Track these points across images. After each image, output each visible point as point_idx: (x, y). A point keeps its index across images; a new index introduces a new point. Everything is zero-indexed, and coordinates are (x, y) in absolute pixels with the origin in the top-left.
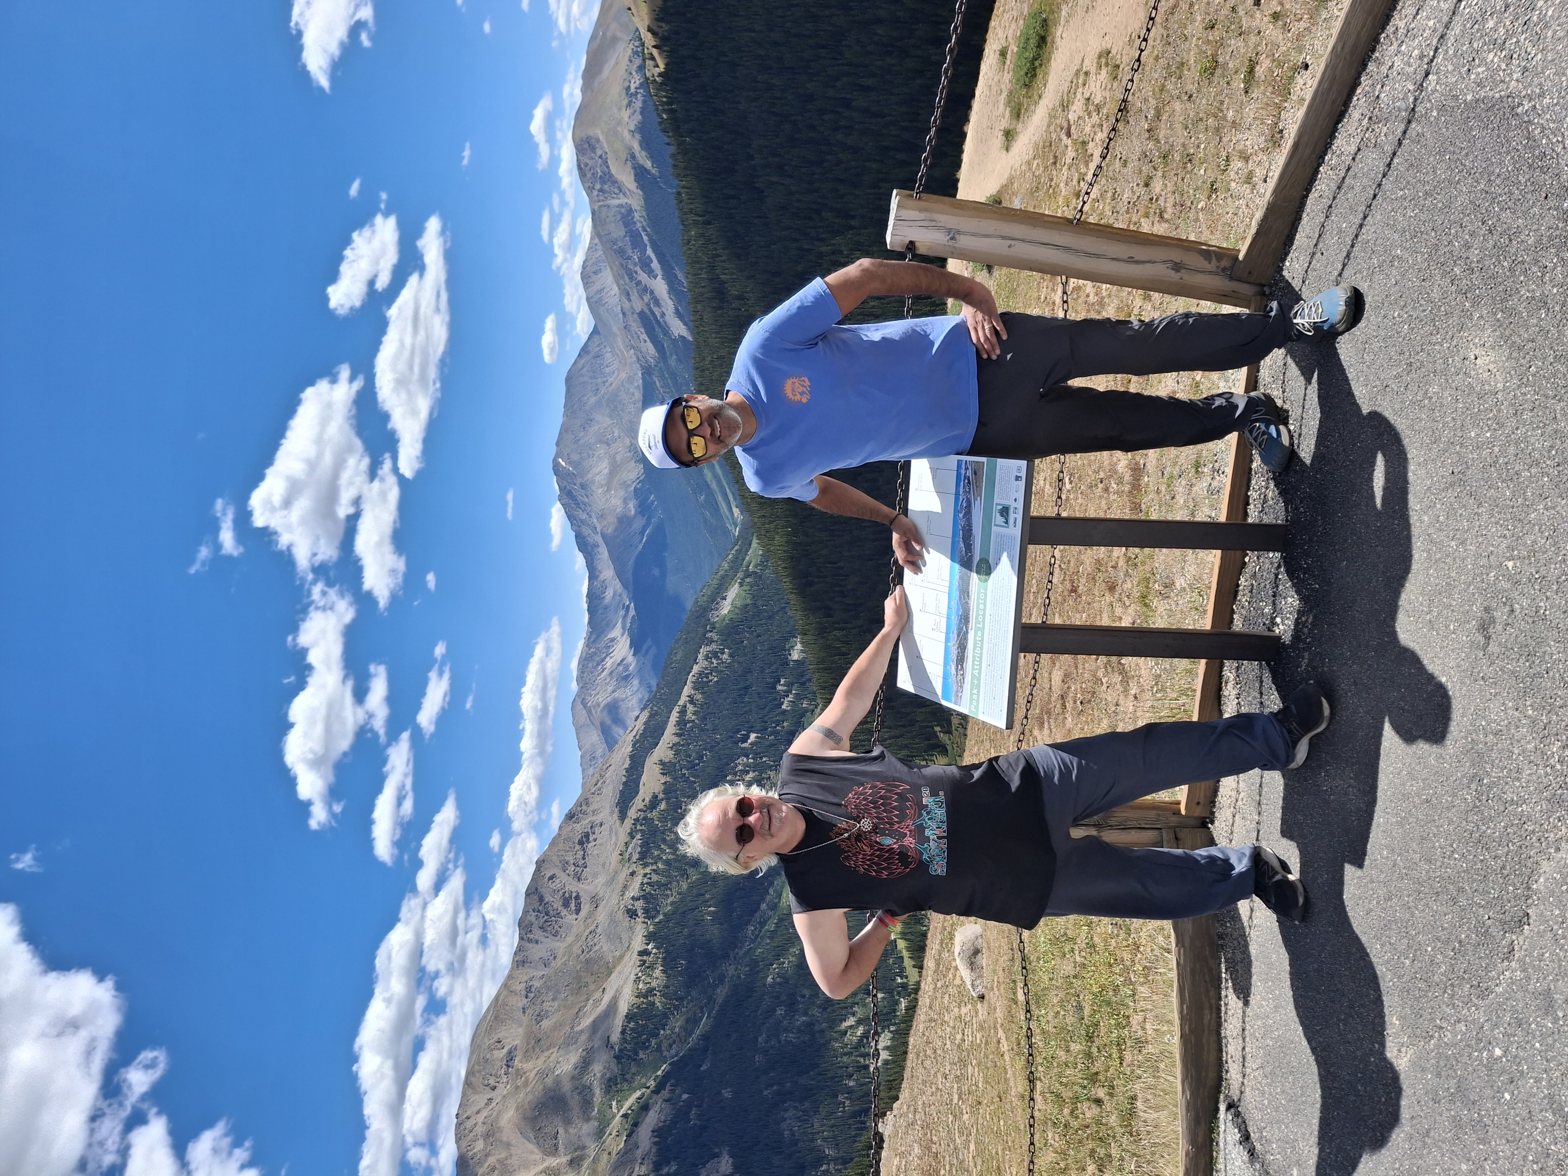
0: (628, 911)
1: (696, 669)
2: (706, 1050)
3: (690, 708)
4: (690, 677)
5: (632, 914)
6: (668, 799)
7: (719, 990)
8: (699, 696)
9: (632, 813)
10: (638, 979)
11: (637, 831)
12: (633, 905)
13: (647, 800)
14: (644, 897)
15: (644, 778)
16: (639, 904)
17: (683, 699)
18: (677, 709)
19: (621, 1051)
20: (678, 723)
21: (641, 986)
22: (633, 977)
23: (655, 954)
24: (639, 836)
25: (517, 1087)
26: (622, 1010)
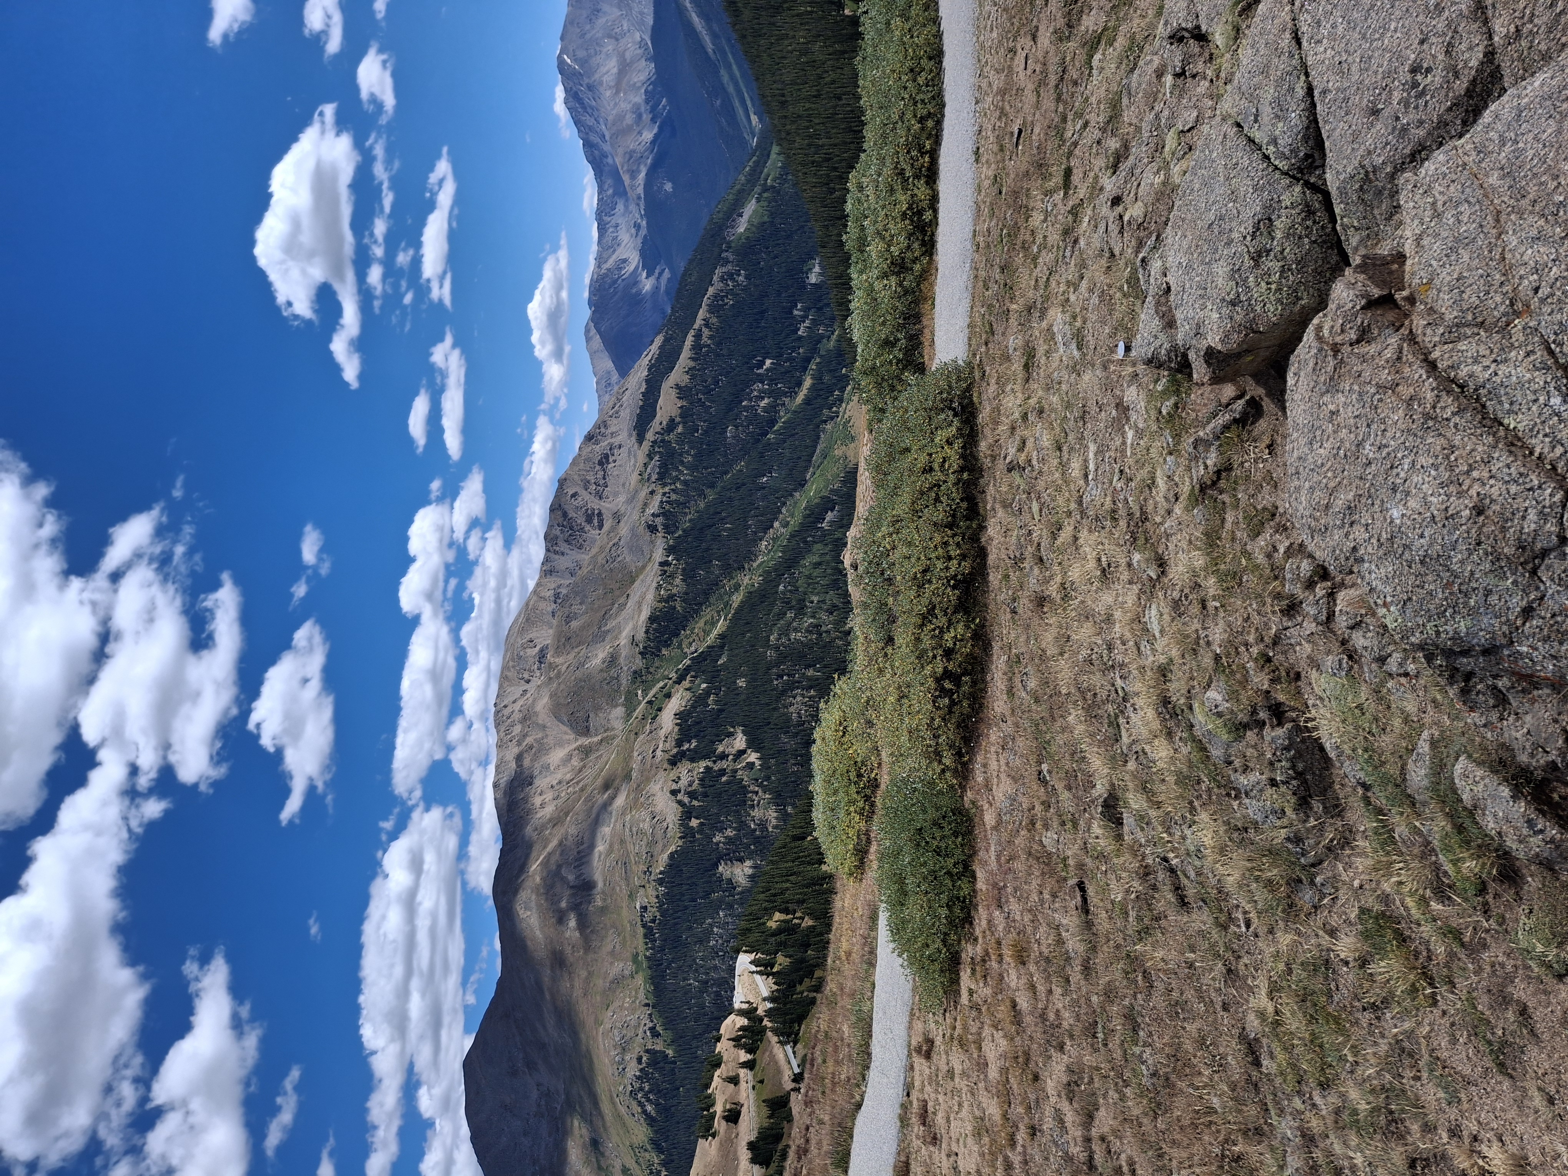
0: (649, 527)
1: (711, 291)
2: (722, 647)
3: (706, 332)
4: (705, 299)
5: (652, 529)
6: (685, 423)
7: (734, 597)
8: (714, 320)
9: (650, 436)
10: (659, 587)
11: (655, 453)
12: (653, 521)
13: (665, 423)
14: (664, 514)
15: (661, 402)
16: (659, 520)
17: (699, 322)
18: (692, 332)
19: (645, 648)
20: (694, 347)
21: (662, 593)
22: (654, 585)
23: (676, 565)
24: (657, 458)
25: (550, 679)
26: (645, 613)
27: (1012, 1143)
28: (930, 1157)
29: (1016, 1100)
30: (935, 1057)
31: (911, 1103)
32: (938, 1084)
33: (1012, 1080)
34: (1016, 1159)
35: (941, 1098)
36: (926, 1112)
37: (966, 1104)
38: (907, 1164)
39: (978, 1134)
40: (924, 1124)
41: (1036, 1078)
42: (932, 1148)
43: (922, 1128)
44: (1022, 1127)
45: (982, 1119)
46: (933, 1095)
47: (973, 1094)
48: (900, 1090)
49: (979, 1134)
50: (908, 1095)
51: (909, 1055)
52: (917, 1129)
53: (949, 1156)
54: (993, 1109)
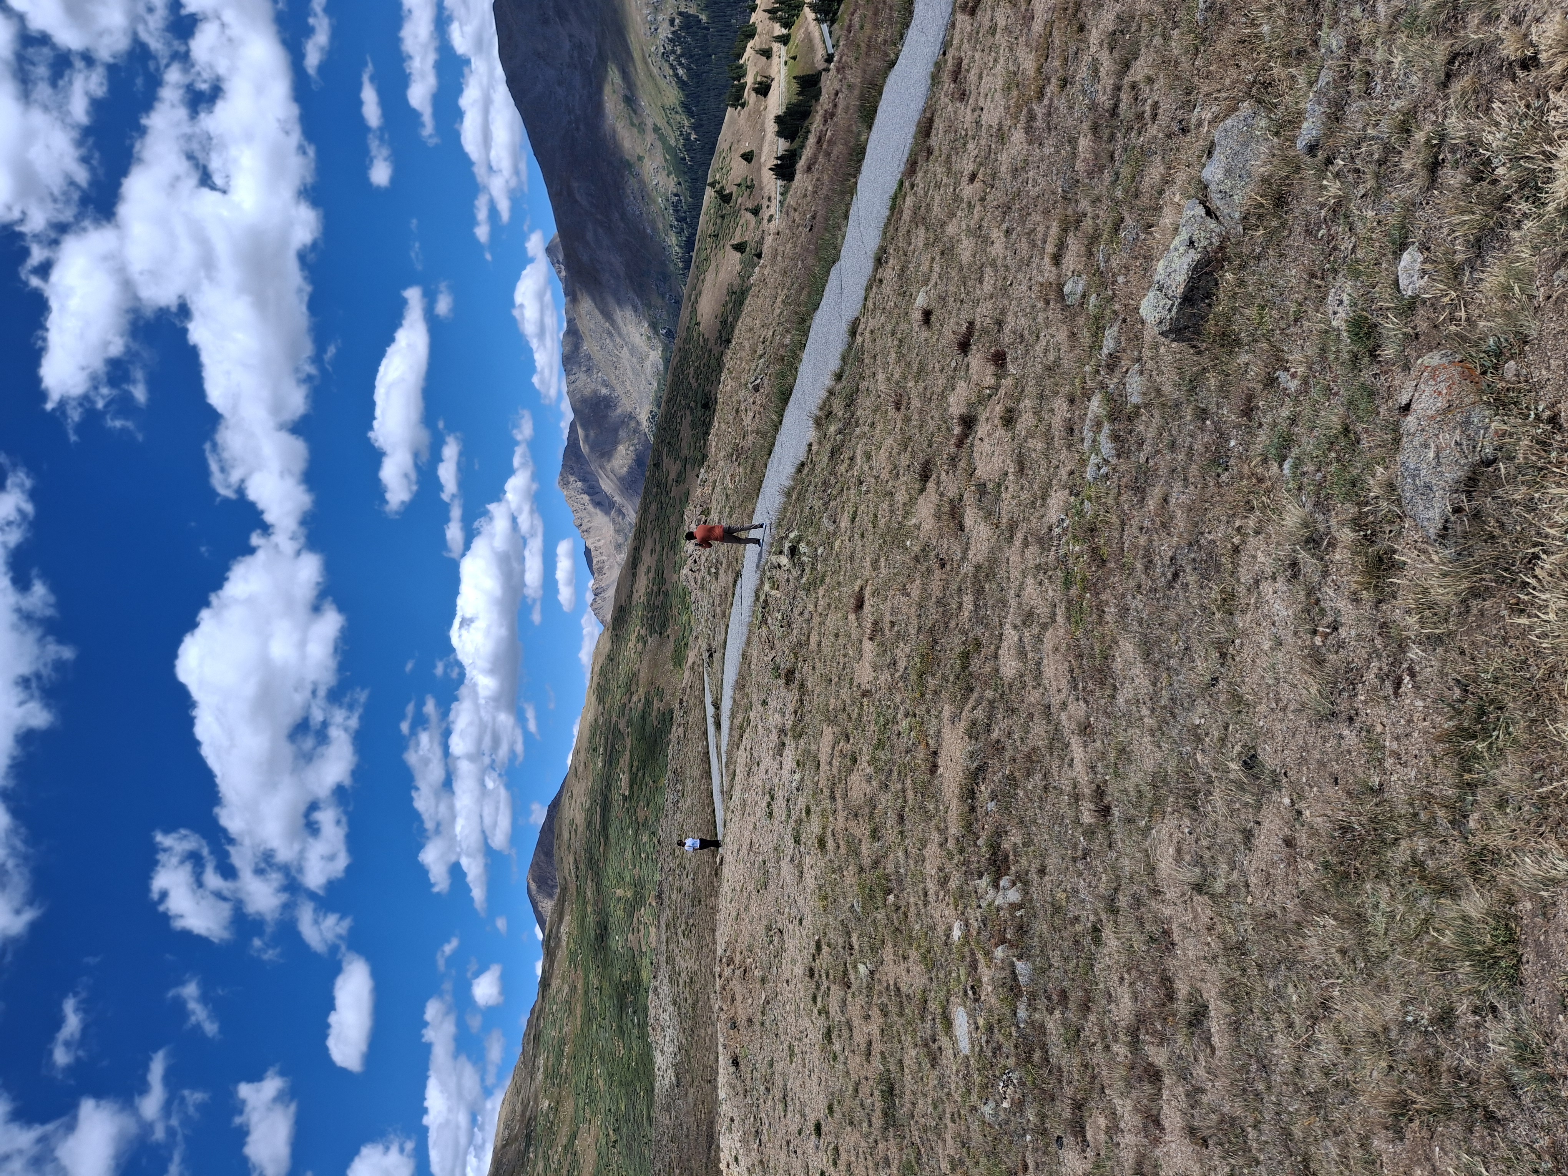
27: (1041, 94)
28: (955, 112)
29: (1055, 53)
30: (979, 13)
31: (946, 61)
32: (977, 41)
33: (1055, 33)
34: (1039, 110)
35: (977, 55)
36: (960, 68)
37: (1001, 60)
38: (931, 121)
39: (1007, 89)
40: (955, 81)
41: (1082, 28)
42: (958, 104)
43: (952, 86)
44: (1054, 80)
45: (1015, 74)
46: (970, 53)
47: (1011, 50)
48: (937, 49)
49: (1009, 88)
50: (944, 54)
51: (953, 13)
52: (948, 85)
53: (974, 110)
54: (1028, 63)
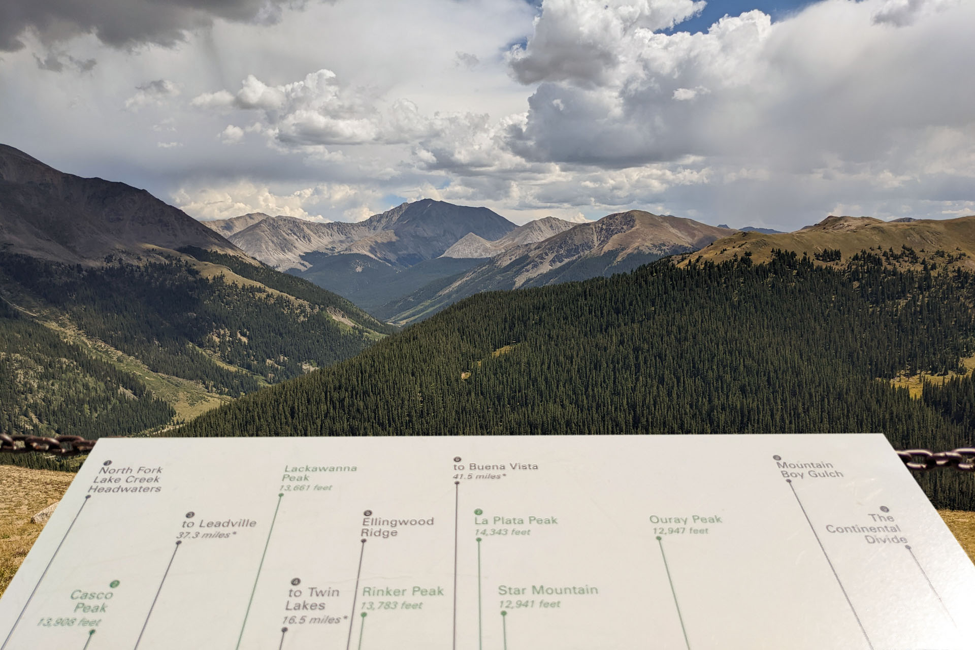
0: (111, 257)
1: (292, 298)
3: (264, 296)
4: (286, 294)
5: (109, 259)
6: (195, 282)
7: (54, 324)
8: (272, 301)
9: (185, 258)
10: (59, 265)
11: (171, 261)
12: (115, 260)
13: (195, 267)
14: (122, 268)
15: (211, 265)
16: (117, 265)
17: (270, 291)
18: (262, 286)
20: (252, 287)
21: (54, 267)
22: (60, 261)
23: (79, 276)
24: (167, 262)
26: (34, 254)
